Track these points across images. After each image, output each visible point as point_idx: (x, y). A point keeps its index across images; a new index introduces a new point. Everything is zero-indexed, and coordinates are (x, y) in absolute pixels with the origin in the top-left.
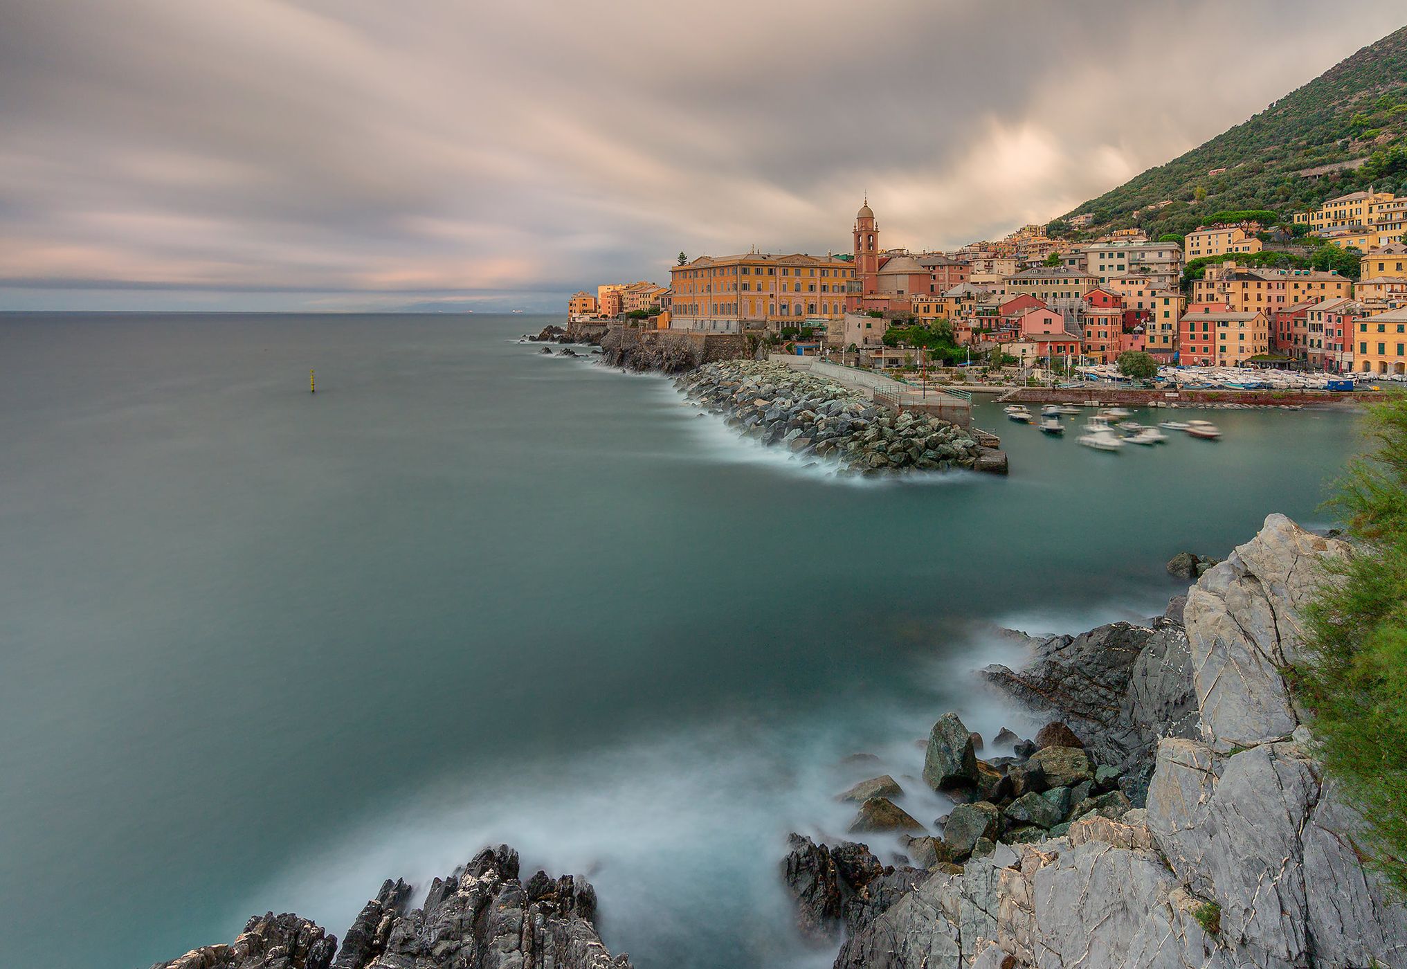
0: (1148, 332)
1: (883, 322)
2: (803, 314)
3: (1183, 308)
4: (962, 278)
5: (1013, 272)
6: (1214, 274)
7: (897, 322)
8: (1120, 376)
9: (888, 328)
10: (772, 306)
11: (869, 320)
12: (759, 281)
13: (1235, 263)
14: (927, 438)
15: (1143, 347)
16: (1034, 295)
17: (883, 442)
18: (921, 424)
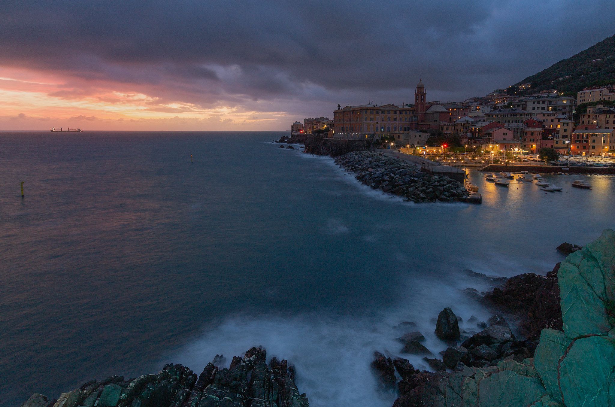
0: (555, 139)
1: (427, 134)
2: (391, 131)
3: (574, 128)
4: (464, 114)
5: (489, 111)
6: (591, 111)
7: (432, 135)
8: (540, 160)
9: (429, 137)
10: (377, 127)
11: (420, 133)
12: (372, 117)
13: (603, 105)
14: (445, 187)
15: (552, 146)
16: (499, 122)
17: (424, 188)
18: (442, 180)
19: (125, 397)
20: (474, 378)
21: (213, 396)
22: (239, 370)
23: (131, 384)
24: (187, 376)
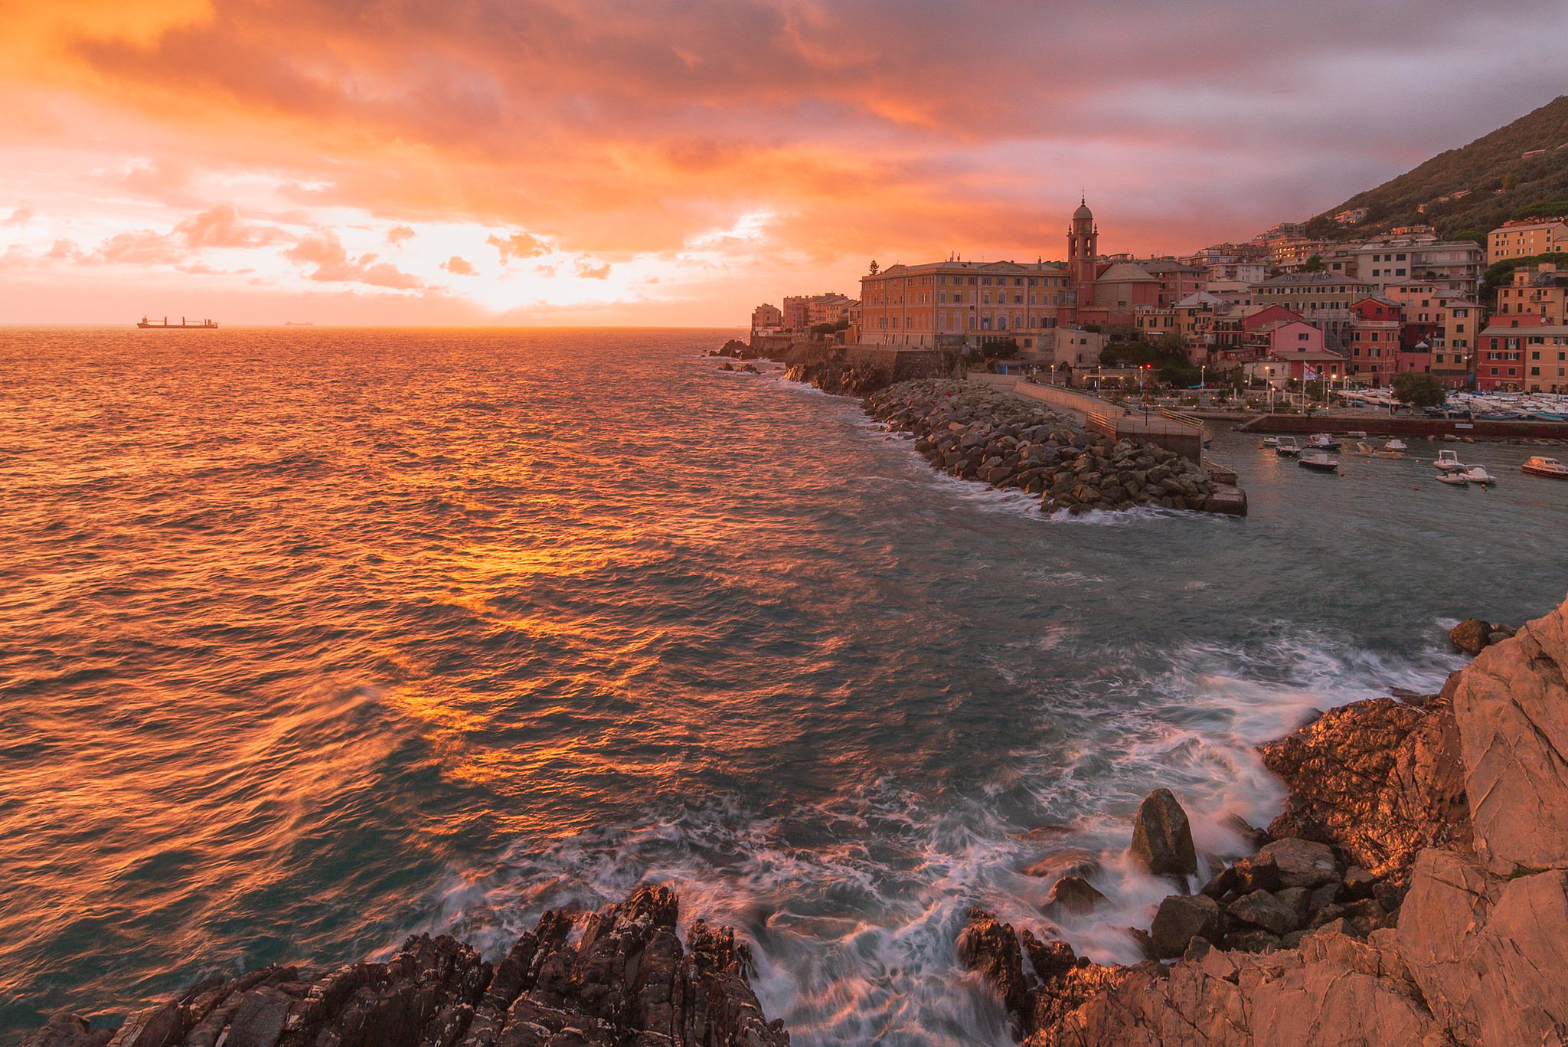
0: (1434, 350)
1: (1101, 337)
2: (1007, 328)
3: (1482, 321)
4: (1197, 286)
5: (1261, 279)
6: (1526, 279)
7: (1115, 337)
8: (1395, 402)
9: (1106, 344)
10: (972, 319)
11: (1084, 334)
12: (958, 292)
13: (1554, 266)
14: (1149, 471)
15: (1427, 368)
16: (1287, 305)
17: (1095, 475)
18: (1141, 454)
19: (299, 1024)
20: (1236, 982)
21: (533, 1025)
22: (604, 953)
23: (315, 988)
24: (466, 967)
